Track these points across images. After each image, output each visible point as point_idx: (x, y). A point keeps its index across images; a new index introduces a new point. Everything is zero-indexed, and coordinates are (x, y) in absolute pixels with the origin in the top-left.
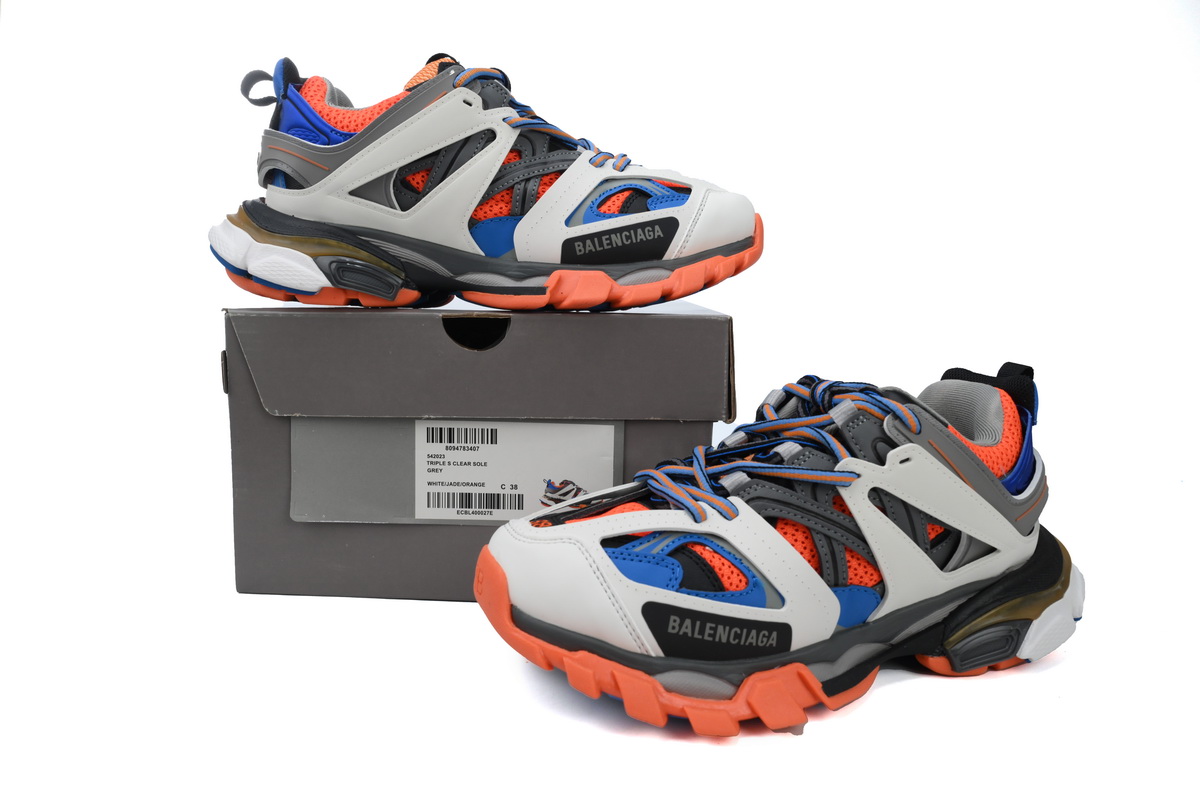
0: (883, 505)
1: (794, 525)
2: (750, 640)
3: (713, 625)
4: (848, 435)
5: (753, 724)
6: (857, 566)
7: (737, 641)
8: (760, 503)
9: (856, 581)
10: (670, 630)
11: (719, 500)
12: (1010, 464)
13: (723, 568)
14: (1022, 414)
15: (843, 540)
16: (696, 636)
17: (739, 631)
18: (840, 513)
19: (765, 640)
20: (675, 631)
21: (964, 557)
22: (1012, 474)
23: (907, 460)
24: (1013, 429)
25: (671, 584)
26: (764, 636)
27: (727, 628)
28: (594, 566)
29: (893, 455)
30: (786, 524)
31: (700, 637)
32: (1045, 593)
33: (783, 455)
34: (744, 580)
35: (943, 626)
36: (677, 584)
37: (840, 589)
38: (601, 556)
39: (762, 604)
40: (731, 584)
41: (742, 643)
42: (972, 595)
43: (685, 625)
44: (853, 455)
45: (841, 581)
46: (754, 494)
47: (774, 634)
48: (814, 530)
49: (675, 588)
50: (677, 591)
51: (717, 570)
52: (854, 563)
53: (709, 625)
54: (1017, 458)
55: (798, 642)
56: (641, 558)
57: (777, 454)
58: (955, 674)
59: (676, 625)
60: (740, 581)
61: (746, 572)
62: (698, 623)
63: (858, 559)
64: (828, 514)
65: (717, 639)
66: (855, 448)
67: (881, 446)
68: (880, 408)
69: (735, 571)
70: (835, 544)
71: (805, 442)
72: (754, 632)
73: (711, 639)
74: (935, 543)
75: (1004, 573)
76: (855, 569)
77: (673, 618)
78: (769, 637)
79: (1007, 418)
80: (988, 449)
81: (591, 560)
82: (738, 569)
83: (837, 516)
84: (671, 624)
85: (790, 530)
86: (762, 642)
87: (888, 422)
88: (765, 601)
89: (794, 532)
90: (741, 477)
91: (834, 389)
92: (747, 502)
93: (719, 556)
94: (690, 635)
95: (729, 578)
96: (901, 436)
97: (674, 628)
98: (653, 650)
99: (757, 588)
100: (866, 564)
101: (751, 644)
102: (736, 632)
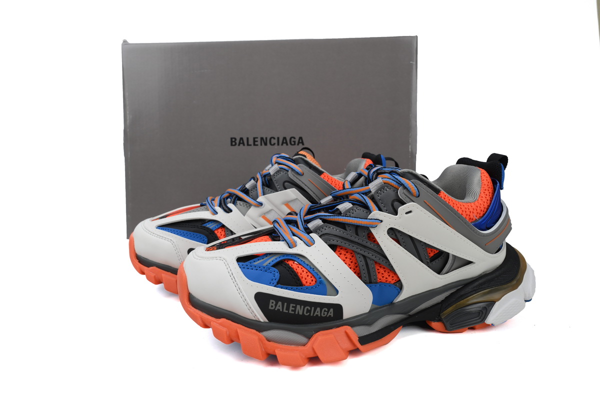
0: (397, 237)
1: (346, 249)
2: (316, 313)
3: (294, 305)
4: (377, 198)
5: (314, 360)
6: (383, 272)
7: (308, 314)
8: (326, 237)
9: (384, 280)
10: (270, 308)
11: (304, 235)
12: (482, 213)
13: (303, 273)
14: (494, 183)
15: (373, 257)
16: (285, 311)
17: (309, 309)
18: (372, 242)
19: (326, 313)
20: (273, 308)
21: (452, 266)
22: (483, 218)
23: (410, 212)
24: (487, 192)
25: (272, 282)
26: (325, 311)
27: (302, 307)
28: (230, 272)
29: (402, 209)
30: (341, 249)
31: (287, 311)
32: (505, 286)
33: (341, 210)
34: (314, 280)
35: (441, 305)
36: (275, 282)
37: (373, 285)
38: (235, 267)
39: (324, 293)
40: (307, 282)
41: (312, 315)
42: (459, 287)
43: (278, 306)
44: (380, 210)
45: (373, 280)
46: (324, 232)
47: (332, 310)
48: (356, 252)
49: (274, 285)
50: (275, 286)
51: (299, 274)
52: (382, 270)
53: (291, 305)
54: (487, 209)
55: (347, 314)
56: (257, 268)
57: (338, 209)
58: (447, 331)
59: (274, 305)
60: (312, 280)
61: (315, 275)
62: (286, 304)
63: (384, 268)
64: (364, 243)
65: (297, 313)
66: (382, 206)
67: (396, 203)
68: (396, 182)
69: (310, 275)
70: (368, 260)
71: (356, 203)
72: (318, 309)
73: (293, 313)
74: (433, 259)
75: (481, 275)
76: (382, 274)
77: (271, 301)
78: (328, 312)
79: (483, 186)
80: (469, 204)
81: (229, 269)
82: (311, 274)
83: (369, 244)
84: (271, 304)
85: (343, 252)
86: (324, 314)
87: (401, 191)
88: (326, 292)
89: (345, 253)
90: (318, 222)
91: (379, 171)
92: (320, 237)
93: (302, 267)
94: (281, 310)
95: (306, 279)
96: (407, 198)
97: (272, 306)
98: (262, 318)
99: (322, 284)
100: (389, 271)
101: (317, 315)
102: (307, 309)
